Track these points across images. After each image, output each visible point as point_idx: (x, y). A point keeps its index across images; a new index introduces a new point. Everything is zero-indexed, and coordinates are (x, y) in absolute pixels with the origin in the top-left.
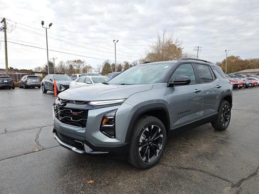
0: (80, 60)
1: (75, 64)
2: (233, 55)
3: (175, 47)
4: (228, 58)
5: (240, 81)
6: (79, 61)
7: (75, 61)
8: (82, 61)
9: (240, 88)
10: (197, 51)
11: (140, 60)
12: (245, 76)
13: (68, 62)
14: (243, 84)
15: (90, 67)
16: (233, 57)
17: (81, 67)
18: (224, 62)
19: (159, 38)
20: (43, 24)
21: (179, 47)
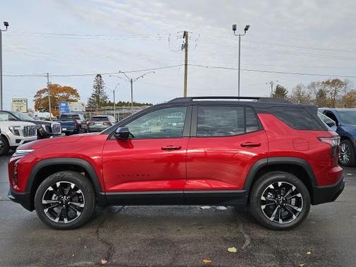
0: (336, 80)
1: (327, 88)
6: (336, 82)
7: (328, 83)
13: (313, 85)
17: (339, 93)
20: (234, 29)
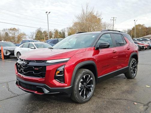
0: (15, 28)
1: (11, 31)
2: (140, 24)
3: (96, 17)
4: (136, 26)
5: (146, 44)
6: (14, 29)
7: (11, 29)
8: (17, 29)
9: (146, 49)
10: (113, 21)
11: (67, 28)
12: (149, 40)
13: (4, 30)
14: (148, 46)
15: (24, 34)
16: (139, 25)
17: (16, 34)
18: (133, 29)
19: (83, 10)
21: (99, 17)
